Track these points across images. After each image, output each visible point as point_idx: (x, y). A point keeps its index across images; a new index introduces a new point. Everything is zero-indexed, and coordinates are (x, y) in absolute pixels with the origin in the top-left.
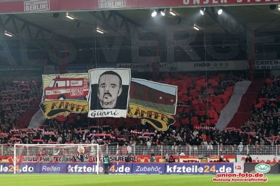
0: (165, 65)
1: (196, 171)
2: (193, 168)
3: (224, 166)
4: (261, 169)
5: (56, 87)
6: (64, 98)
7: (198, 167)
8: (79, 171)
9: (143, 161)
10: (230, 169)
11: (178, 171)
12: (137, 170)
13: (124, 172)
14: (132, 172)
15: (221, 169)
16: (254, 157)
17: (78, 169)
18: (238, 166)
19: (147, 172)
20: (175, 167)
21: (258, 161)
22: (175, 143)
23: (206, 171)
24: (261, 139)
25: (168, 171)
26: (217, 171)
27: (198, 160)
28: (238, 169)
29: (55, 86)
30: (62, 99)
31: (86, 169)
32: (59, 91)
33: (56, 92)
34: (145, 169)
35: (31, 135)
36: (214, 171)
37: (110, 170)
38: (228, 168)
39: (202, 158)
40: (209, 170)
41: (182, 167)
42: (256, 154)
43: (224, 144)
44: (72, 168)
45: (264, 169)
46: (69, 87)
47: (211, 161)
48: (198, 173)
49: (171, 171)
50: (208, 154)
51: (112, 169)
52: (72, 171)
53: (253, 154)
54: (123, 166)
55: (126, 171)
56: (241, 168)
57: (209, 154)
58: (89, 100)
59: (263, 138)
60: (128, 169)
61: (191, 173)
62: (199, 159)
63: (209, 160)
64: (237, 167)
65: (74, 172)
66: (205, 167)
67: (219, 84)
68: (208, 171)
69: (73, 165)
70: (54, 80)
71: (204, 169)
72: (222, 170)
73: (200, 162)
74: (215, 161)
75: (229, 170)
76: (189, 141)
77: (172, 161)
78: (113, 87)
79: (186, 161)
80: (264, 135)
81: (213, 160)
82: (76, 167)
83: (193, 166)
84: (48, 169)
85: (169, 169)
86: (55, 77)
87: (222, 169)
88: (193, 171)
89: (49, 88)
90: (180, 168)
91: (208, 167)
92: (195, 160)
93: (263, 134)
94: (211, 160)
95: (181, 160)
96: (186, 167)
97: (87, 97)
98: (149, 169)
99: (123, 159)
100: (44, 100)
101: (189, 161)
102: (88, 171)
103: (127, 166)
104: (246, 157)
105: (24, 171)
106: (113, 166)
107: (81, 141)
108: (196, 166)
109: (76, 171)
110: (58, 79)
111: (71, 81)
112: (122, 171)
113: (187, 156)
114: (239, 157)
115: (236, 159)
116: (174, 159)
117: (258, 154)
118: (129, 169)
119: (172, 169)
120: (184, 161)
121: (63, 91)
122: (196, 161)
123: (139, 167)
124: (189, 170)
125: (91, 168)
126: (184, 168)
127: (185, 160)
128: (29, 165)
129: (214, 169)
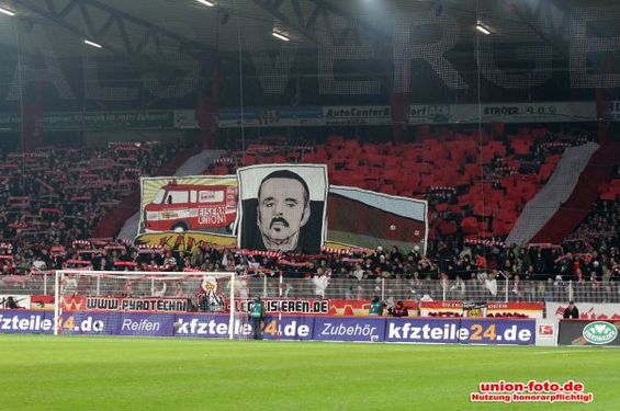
0: (424, 109)
1: (453, 337)
2: (446, 331)
3: (514, 327)
4: (597, 334)
5: (169, 204)
6: (186, 229)
7: (458, 328)
8: (200, 331)
9: (341, 312)
10: (529, 333)
11: (413, 336)
12: (323, 333)
13: (296, 337)
14: (313, 335)
15: (507, 332)
16: (583, 308)
17: (197, 328)
18: (547, 327)
19: (346, 338)
20: (406, 328)
21: (593, 316)
22: (416, 274)
23: (474, 337)
24: (604, 268)
25: (391, 336)
26: (499, 338)
27: (460, 312)
28: (546, 333)
29: (166, 202)
30: (179, 230)
31: (215, 329)
32: (175, 212)
33: (168, 216)
34: (342, 330)
35: (115, 253)
36: (492, 336)
37: (267, 330)
38: (523, 331)
39: (470, 309)
40: (481, 334)
41: (422, 327)
42: (586, 301)
43: (522, 278)
44: (186, 324)
45: (603, 334)
46: (196, 205)
47: (491, 315)
48: (457, 340)
49: (398, 336)
50: (483, 299)
51: (271, 329)
52: (186, 331)
53: (581, 301)
54: (294, 323)
55: (300, 334)
56: (551, 332)
57: (485, 298)
58: (236, 234)
59: (610, 267)
60: (304, 330)
61: (442, 340)
62: (464, 309)
63: (485, 312)
64: (543, 330)
65: (189, 334)
66: (473, 328)
67: (532, 149)
68: (480, 338)
69: (187, 319)
70: (163, 188)
71: (471, 332)
72: (510, 335)
73: (465, 315)
74: (498, 315)
75: (525, 334)
76: (447, 269)
77: (400, 314)
78: (291, 205)
79: (434, 315)
80: (612, 259)
81: (494, 313)
82: (194, 323)
83: (447, 325)
84: (135, 326)
85: (393, 331)
86: (166, 182)
87: (511, 333)
88: (446, 337)
89: (152, 207)
90: (417, 330)
91: (480, 328)
92: (455, 311)
93: (609, 256)
94: (490, 312)
95: (425, 312)
96: (431, 327)
97: (233, 226)
98: (350, 331)
99: (297, 306)
100: (143, 231)
101: (441, 314)
102: (219, 332)
103: (304, 324)
104: (565, 306)
105: (84, 329)
106: (274, 322)
107: (217, 266)
108: (453, 326)
109: (193, 331)
110: (173, 187)
111: (200, 192)
112: (293, 333)
113: (437, 302)
114: (552, 307)
115: (545, 310)
116: (406, 309)
117: (591, 301)
118: (307, 329)
119: (401, 332)
120: (430, 314)
121: (183, 214)
122: (457, 315)
123: (329, 325)
124: (436, 333)
125: (225, 326)
126: (426, 329)
127: (433, 311)
128: (96, 316)
129: (493, 331)
